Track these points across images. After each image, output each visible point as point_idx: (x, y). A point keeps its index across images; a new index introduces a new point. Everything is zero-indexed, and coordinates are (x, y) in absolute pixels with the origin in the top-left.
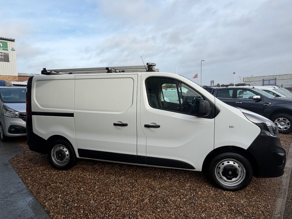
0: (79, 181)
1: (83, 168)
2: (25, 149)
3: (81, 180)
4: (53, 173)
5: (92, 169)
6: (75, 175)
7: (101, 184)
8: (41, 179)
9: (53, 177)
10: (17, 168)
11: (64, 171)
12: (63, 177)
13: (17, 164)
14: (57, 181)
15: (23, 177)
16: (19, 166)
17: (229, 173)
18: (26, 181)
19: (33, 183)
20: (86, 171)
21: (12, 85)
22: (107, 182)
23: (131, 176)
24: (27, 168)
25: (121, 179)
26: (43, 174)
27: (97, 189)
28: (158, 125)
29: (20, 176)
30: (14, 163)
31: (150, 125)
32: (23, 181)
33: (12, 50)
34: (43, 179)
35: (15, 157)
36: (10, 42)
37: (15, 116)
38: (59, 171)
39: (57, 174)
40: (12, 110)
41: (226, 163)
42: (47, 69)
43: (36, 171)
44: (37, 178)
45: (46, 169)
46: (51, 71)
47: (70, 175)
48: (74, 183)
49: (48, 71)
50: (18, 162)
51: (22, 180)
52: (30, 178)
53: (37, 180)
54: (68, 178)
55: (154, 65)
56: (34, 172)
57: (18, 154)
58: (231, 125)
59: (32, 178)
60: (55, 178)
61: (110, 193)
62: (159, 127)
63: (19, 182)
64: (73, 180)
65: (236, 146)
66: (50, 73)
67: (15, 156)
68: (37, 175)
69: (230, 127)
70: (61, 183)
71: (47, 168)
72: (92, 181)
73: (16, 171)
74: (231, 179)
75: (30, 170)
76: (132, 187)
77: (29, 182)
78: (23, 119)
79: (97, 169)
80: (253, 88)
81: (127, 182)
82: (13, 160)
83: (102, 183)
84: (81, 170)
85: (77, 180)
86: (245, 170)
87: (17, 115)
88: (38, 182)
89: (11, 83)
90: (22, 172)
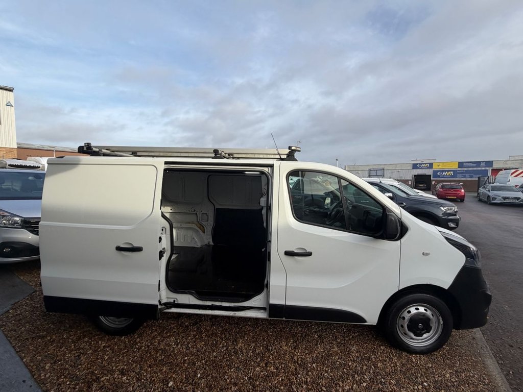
0: (160, 361)
1: (159, 326)
2: (33, 287)
3: (163, 357)
4: (101, 344)
5: (177, 327)
6: (148, 346)
7: (206, 364)
8: (76, 365)
9: (103, 356)
10: (16, 339)
11: (123, 338)
12: (124, 353)
13: (15, 328)
14: (114, 368)
15: (32, 364)
16: (22, 333)
17: (419, 325)
18: (40, 376)
19: (58, 379)
20: (166, 333)
21: (7, 166)
22: (215, 357)
23: (253, 337)
24: (39, 337)
25: (239, 348)
26: (79, 349)
27: (200, 378)
28: (308, 251)
29: (25, 360)
30: (9, 324)
31: (296, 251)
32: (33, 376)
33: (7, 105)
34: (80, 365)
35: (12, 309)
36: (5, 91)
37: (12, 224)
38: (114, 339)
39: (109, 346)
40: (6, 214)
41: (413, 310)
42: (92, 145)
43: (62, 343)
44: (67, 362)
45: (84, 337)
46: (101, 148)
47: (137, 347)
48: (150, 366)
49: (94, 149)
50: (19, 320)
51: (31, 372)
52: (49, 365)
53: (66, 369)
54: (135, 356)
55: (299, 149)
56: (57, 346)
57: (17, 301)
58: (426, 252)
59: (55, 362)
60: (106, 357)
61: (231, 388)
62: (310, 254)
63: (24, 381)
64: (146, 361)
65: (432, 284)
66: (98, 152)
67: (10, 307)
68: (64, 355)
69: (423, 254)
70: (123, 373)
71: (86, 331)
72: (186, 358)
73: (13, 347)
74: (421, 335)
75: (49, 340)
76: (264, 365)
77: (47, 376)
78: (29, 229)
79: (187, 327)
80: (380, 182)
81: (251, 354)
82: (7, 317)
83: (206, 362)
84: (156, 330)
85: (155, 360)
86: (441, 321)
87: (16, 222)
88: (69, 374)
89: (4, 163)
90: (28, 348)
